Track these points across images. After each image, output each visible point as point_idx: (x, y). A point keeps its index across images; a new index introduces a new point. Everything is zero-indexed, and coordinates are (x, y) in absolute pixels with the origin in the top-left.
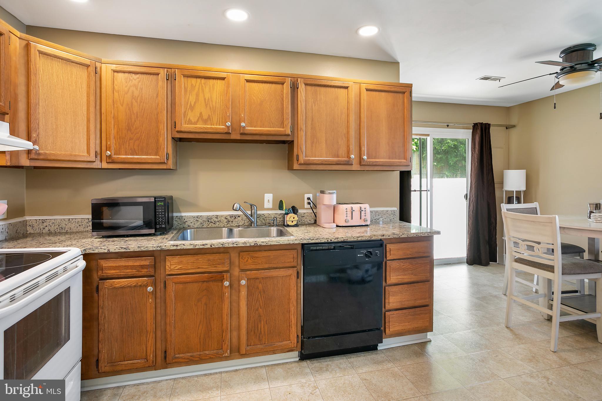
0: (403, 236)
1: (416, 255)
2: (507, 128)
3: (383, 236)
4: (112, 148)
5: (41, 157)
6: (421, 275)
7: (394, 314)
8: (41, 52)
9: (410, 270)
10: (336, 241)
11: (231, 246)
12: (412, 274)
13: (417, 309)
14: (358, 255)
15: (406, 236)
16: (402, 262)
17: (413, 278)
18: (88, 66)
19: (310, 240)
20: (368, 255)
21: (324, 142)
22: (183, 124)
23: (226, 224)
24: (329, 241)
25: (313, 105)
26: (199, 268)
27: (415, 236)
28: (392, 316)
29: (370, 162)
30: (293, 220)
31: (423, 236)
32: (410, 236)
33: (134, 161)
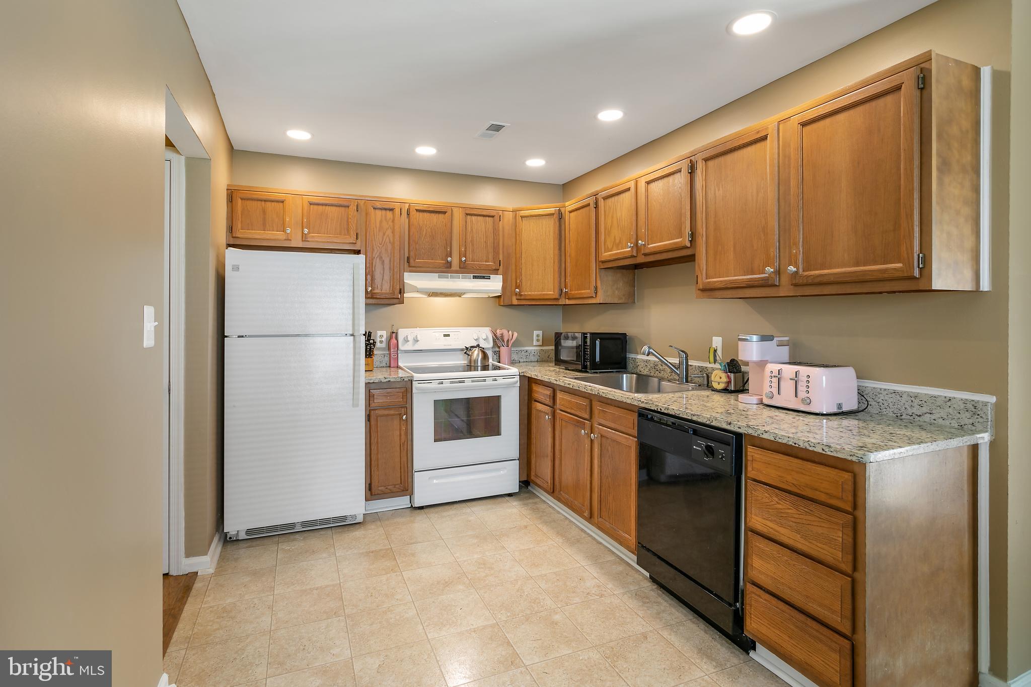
0: (765, 436)
1: (808, 493)
3: (730, 424)
4: (569, 285)
5: (522, 297)
6: (818, 544)
7: (759, 596)
8: (522, 217)
9: (792, 519)
10: (666, 412)
11: (583, 390)
12: (798, 532)
13: (810, 622)
14: (694, 447)
15: (772, 439)
16: (777, 495)
17: (802, 545)
18: (553, 214)
19: (640, 403)
20: (710, 451)
21: (732, 249)
22: (603, 252)
23: (670, 375)
25: (717, 189)
26: (572, 409)
27: (791, 443)
28: (756, 597)
29: (808, 277)
30: (719, 380)
31: (810, 449)
32: (780, 441)
33: (578, 296)
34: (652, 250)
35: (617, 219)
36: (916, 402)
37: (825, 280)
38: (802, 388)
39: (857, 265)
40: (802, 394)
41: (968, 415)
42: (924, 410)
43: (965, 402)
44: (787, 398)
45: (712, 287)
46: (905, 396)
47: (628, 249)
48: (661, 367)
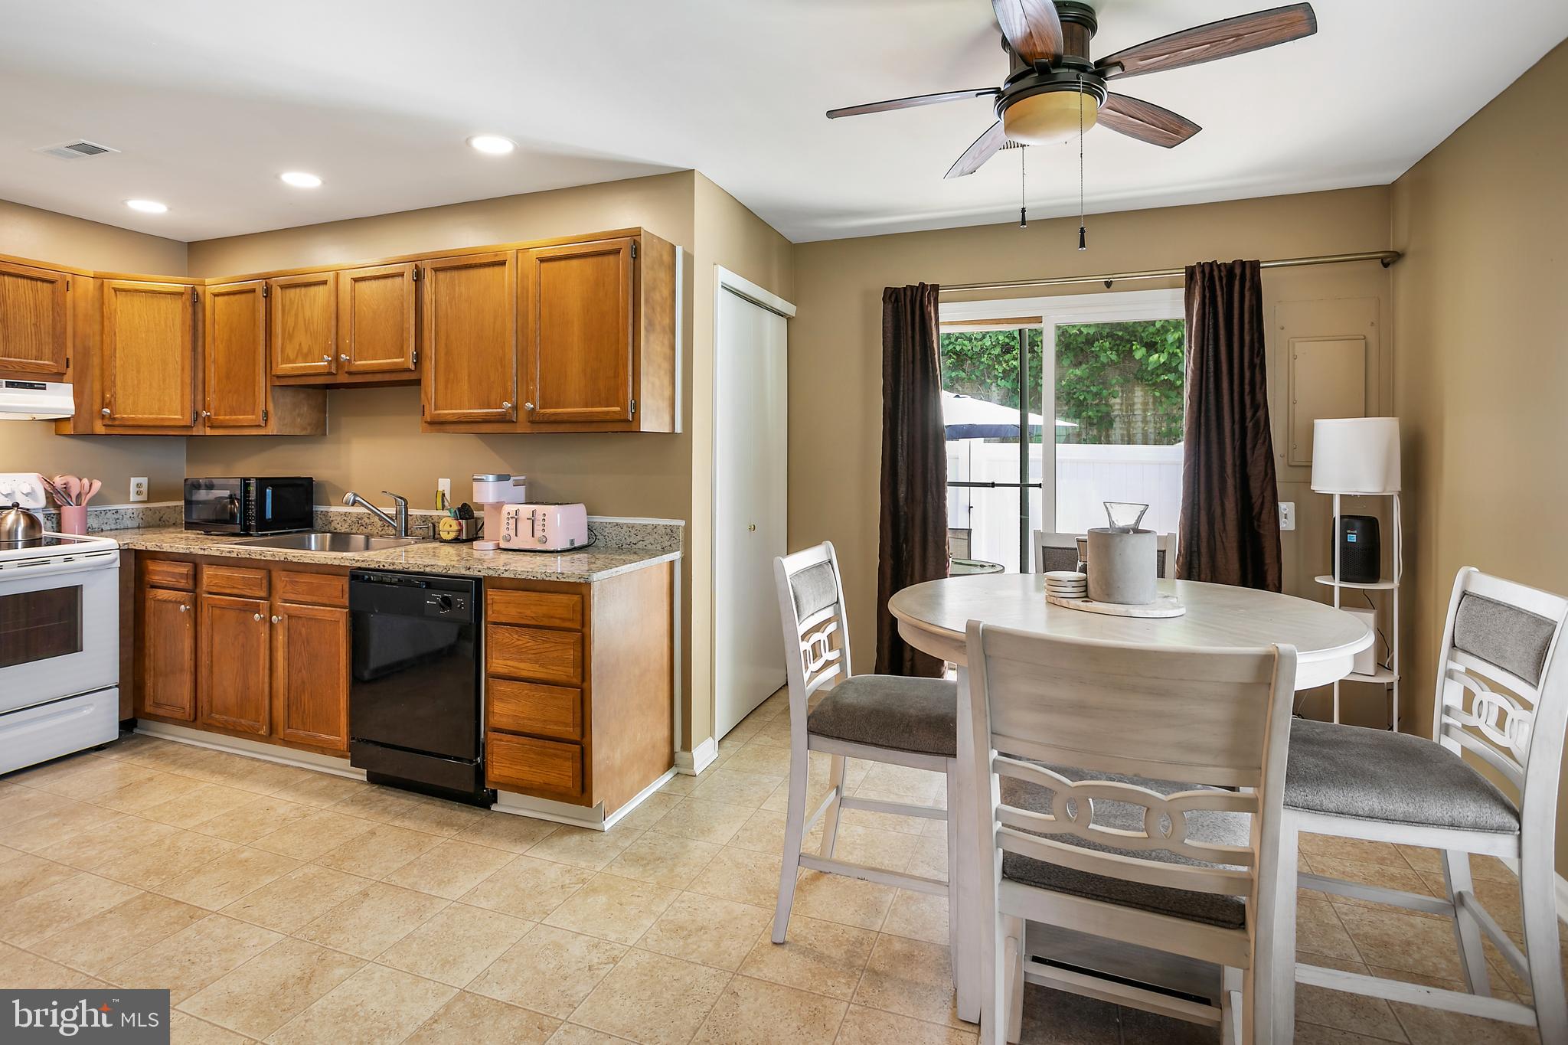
0: (506, 575)
1: (545, 622)
2: (1386, 265)
3: (469, 569)
4: (212, 406)
5: (117, 423)
6: (554, 668)
7: (501, 740)
8: (116, 290)
9: (532, 652)
11: (258, 557)
12: (536, 662)
13: (548, 743)
14: (428, 602)
15: (513, 576)
16: (517, 632)
17: (540, 672)
18: (181, 294)
19: (354, 562)
20: (447, 603)
21: (466, 378)
22: (280, 363)
23: (380, 529)
24: (381, 567)
26: (234, 588)
27: (529, 577)
28: (498, 742)
29: (544, 414)
30: (449, 529)
31: (547, 579)
32: (520, 577)
33: (231, 424)
34: (362, 369)
35: (305, 320)
36: (633, 531)
37: (559, 418)
38: (538, 527)
39: (587, 406)
40: (539, 534)
41: (667, 538)
42: (639, 538)
43: (665, 527)
44: (524, 541)
45: (442, 419)
46: (624, 528)
47: (322, 363)
48: (367, 521)
